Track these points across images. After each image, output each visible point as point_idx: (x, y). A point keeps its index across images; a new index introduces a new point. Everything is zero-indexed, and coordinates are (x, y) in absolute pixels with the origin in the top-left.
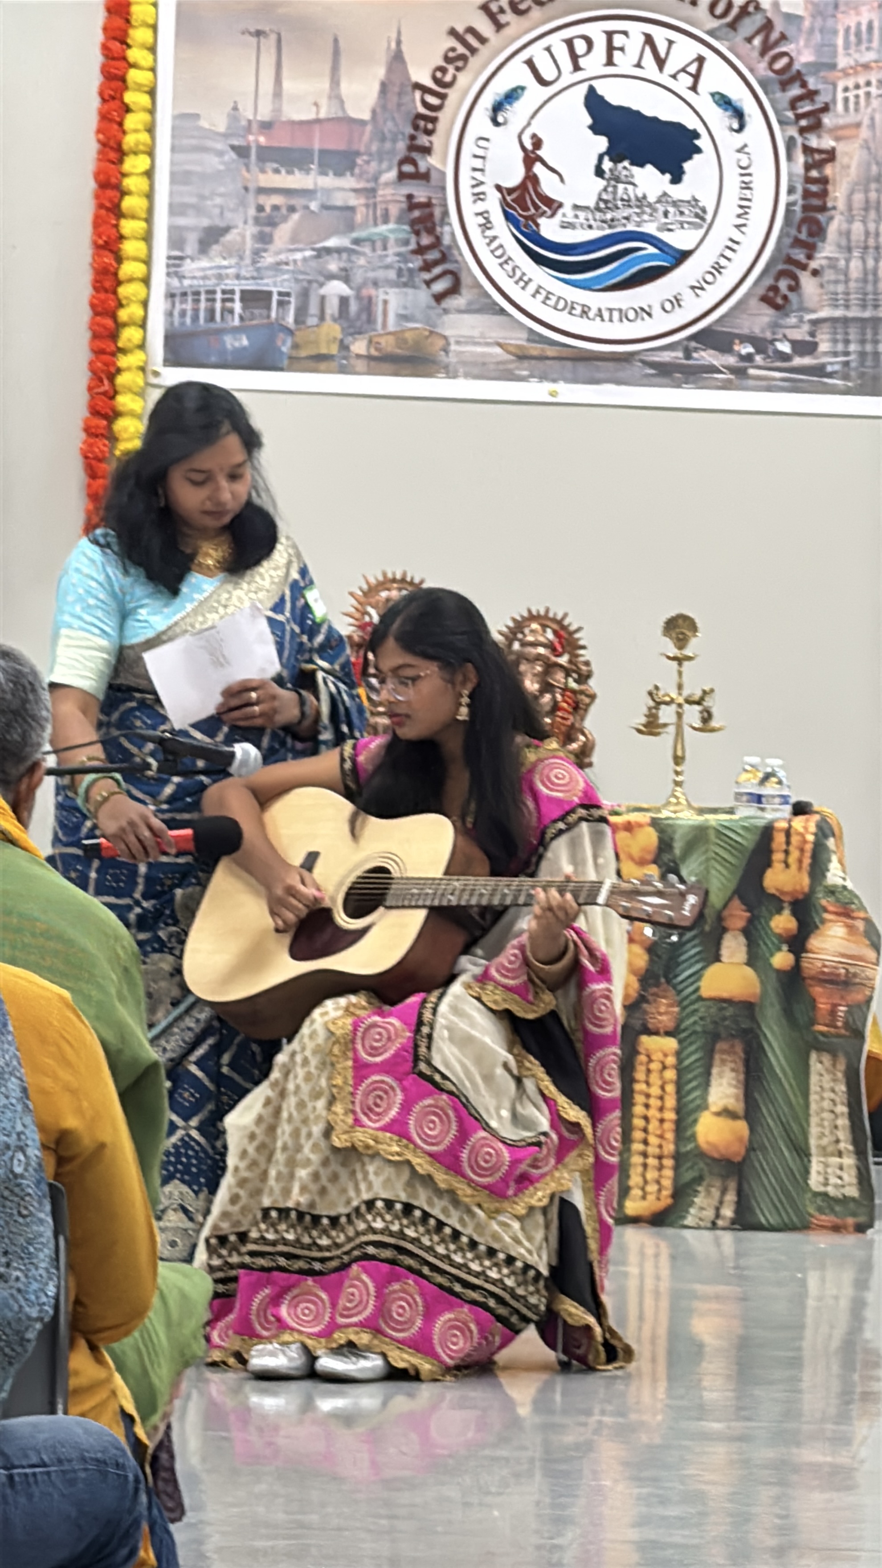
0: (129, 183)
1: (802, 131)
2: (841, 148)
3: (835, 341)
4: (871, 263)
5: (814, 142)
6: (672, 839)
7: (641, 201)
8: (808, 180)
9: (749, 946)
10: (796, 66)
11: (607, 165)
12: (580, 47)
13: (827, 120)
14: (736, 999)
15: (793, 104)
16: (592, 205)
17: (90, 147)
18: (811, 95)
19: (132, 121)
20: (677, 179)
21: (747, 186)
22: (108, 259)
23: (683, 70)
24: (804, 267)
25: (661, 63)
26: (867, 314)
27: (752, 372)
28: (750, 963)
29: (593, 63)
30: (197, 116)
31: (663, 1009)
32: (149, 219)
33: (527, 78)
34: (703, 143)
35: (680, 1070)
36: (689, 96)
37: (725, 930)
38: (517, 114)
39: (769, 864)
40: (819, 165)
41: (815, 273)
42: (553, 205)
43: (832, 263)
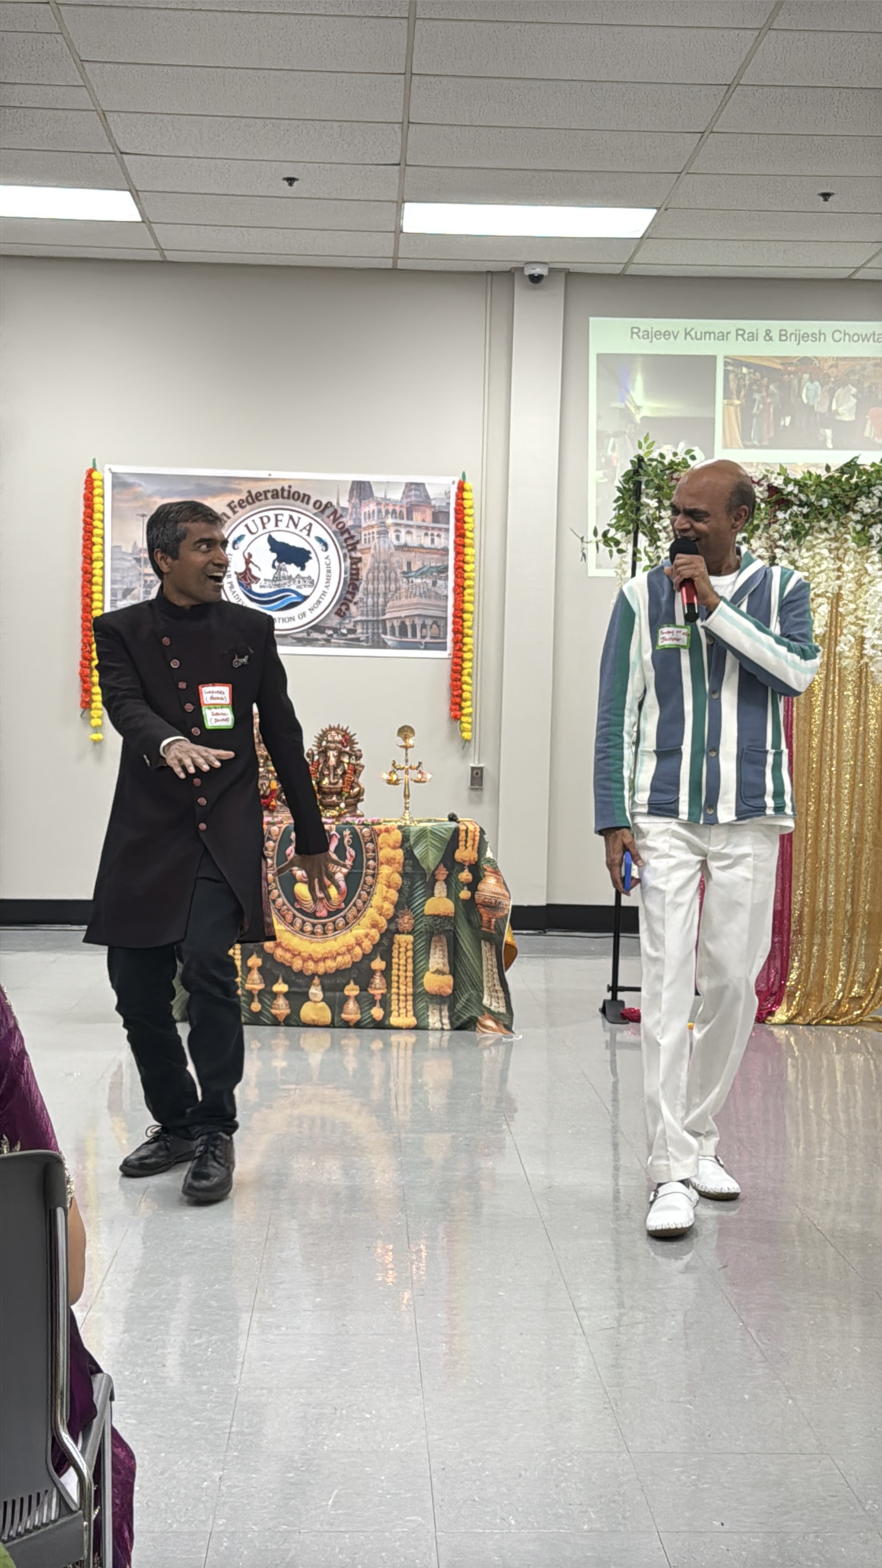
0: (96, 572)
1: (349, 551)
2: (364, 557)
3: (363, 628)
4: (376, 600)
5: (353, 554)
6: (409, 836)
7: (290, 577)
8: (352, 569)
9: (448, 888)
10: (347, 526)
11: (277, 564)
12: (265, 520)
13: (359, 547)
14: (442, 914)
15: (346, 540)
16: (271, 578)
17: (80, 559)
18: (352, 537)
19: (96, 548)
20: (303, 568)
21: (329, 571)
22: (88, 600)
23: (305, 528)
24: (351, 601)
25: (296, 526)
26: (375, 618)
27: (333, 641)
28: (448, 896)
29: (271, 526)
30: (119, 547)
31: (406, 921)
32: (103, 585)
33: (246, 532)
34: (312, 555)
35: (415, 952)
36: (307, 538)
37: (436, 881)
38: (242, 545)
39: (458, 847)
40: (356, 563)
41: (356, 603)
42: (257, 579)
43: (361, 599)
